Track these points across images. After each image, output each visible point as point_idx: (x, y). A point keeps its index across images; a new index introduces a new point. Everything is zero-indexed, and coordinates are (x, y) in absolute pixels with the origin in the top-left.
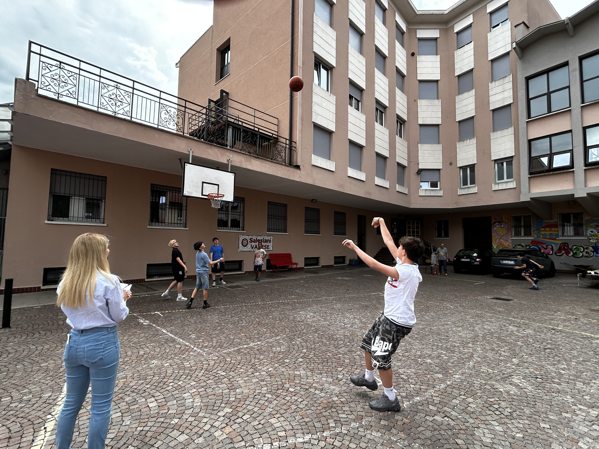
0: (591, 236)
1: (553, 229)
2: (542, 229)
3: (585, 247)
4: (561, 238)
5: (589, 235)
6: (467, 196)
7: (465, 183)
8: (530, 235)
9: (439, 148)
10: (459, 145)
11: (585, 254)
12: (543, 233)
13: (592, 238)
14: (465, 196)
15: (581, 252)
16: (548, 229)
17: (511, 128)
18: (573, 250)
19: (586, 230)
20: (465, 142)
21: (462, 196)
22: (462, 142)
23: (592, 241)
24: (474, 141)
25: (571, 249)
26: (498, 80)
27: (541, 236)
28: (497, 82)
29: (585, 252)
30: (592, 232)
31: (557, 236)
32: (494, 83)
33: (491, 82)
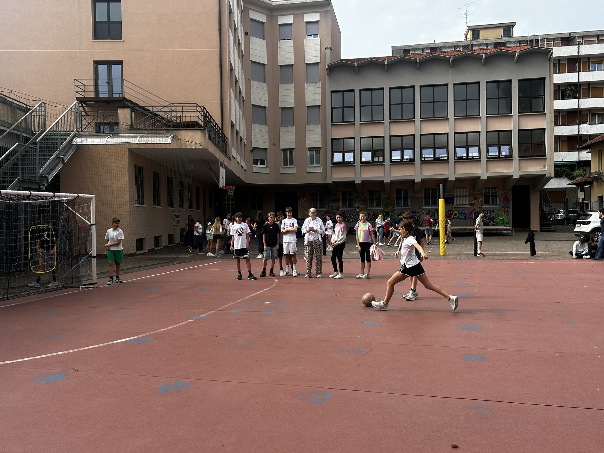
0: (357, 207)
1: (337, 203)
2: (331, 203)
3: (354, 215)
4: (341, 209)
5: (356, 207)
6: (288, 175)
7: (286, 164)
8: (324, 207)
9: (266, 128)
10: (282, 130)
11: (353, 219)
12: (331, 205)
13: (357, 209)
14: (286, 174)
15: (352, 219)
16: (334, 203)
17: (319, 125)
18: (348, 217)
19: (355, 203)
20: (287, 127)
21: (284, 175)
22: (284, 127)
23: (357, 211)
24: (293, 129)
25: (347, 217)
26: (311, 83)
27: (330, 207)
28: (311, 84)
29: (354, 218)
30: (357, 205)
31: (339, 207)
32: (308, 84)
33: (307, 83)
